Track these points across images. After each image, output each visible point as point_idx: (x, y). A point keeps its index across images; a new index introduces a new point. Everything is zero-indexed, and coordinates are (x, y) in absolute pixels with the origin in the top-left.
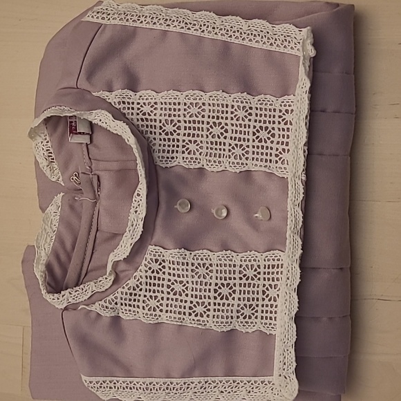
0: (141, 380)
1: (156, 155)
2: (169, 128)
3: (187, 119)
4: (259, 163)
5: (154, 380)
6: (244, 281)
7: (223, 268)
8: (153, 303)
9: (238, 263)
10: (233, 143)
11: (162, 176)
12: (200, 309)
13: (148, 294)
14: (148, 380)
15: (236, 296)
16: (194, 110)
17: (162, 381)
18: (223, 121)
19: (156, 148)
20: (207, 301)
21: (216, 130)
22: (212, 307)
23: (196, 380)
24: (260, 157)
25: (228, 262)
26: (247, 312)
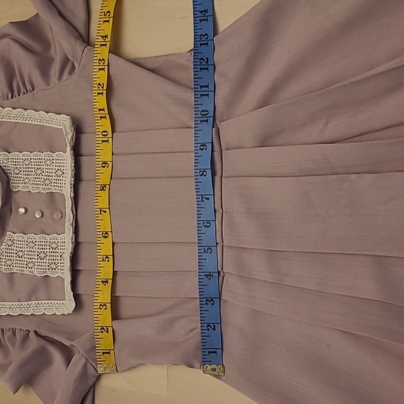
0: (8, 303)
1: (11, 185)
2: (16, 171)
3: (24, 166)
4: (57, 188)
5: (14, 303)
6: (51, 250)
7: (41, 243)
8: (9, 263)
9: (49, 241)
10: (45, 178)
11: (14, 196)
12: (31, 265)
13: (7, 258)
14: (11, 303)
15: (47, 258)
16: (27, 162)
17: (17, 303)
18: (41, 167)
19: (11, 181)
20: (34, 260)
21: (39, 172)
22: (36, 264)
23: (33, 302)
24: (57, 185)
25: (43, 240)
26: (53, 266)
